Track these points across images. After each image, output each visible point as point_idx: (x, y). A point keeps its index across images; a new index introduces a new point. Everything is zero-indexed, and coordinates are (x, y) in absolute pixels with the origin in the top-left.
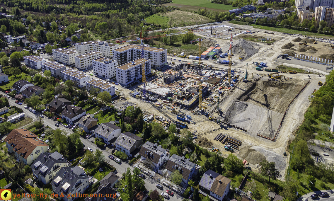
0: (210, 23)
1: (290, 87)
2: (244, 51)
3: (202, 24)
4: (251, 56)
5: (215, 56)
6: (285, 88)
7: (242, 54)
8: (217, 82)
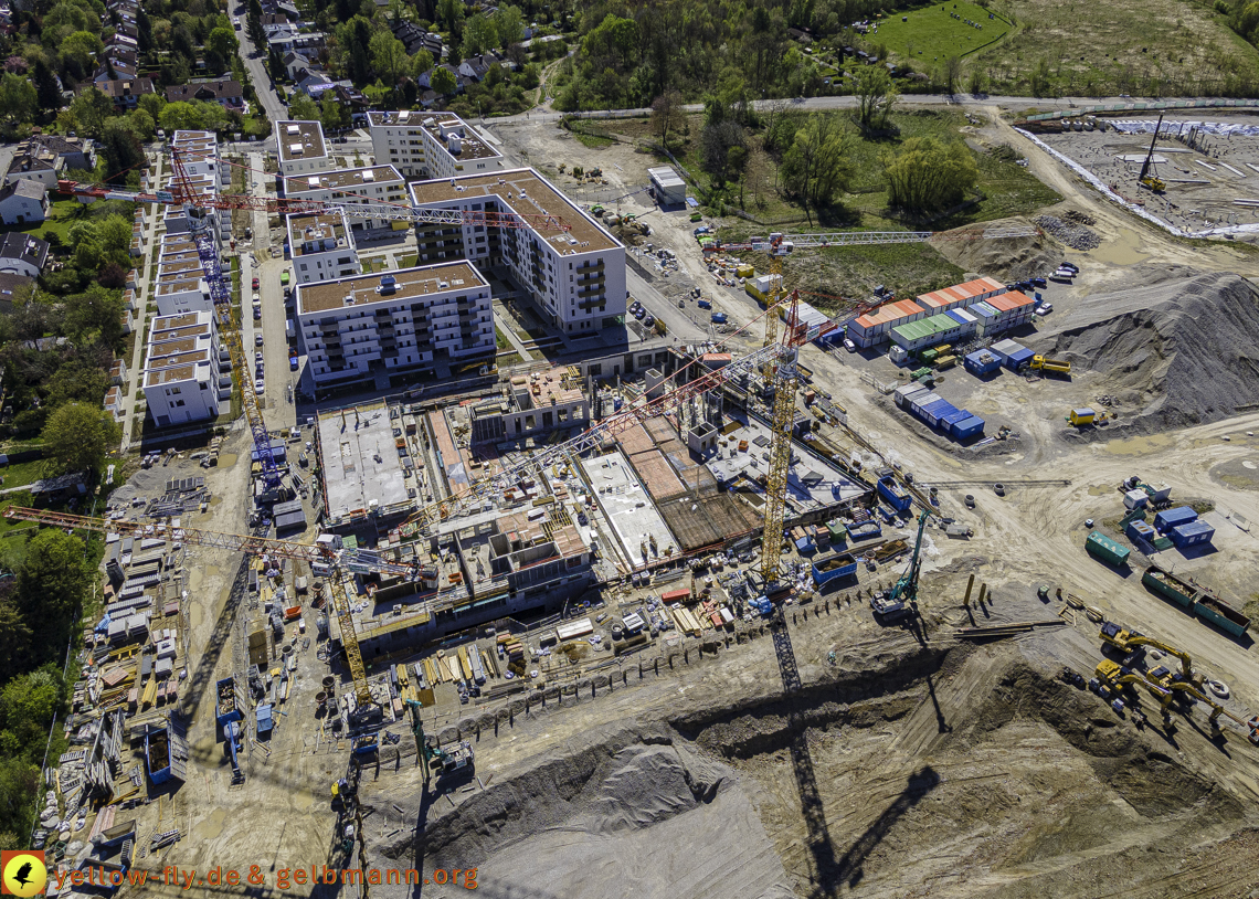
0: (1227, 95)
1: (1186, 815)
2: (1160, 369)
3: (1166, 95)
4: (1194, 420)
5: (929, 353)
6: (1143, 801)
7: (1139, 385)
8: (722, 539)
